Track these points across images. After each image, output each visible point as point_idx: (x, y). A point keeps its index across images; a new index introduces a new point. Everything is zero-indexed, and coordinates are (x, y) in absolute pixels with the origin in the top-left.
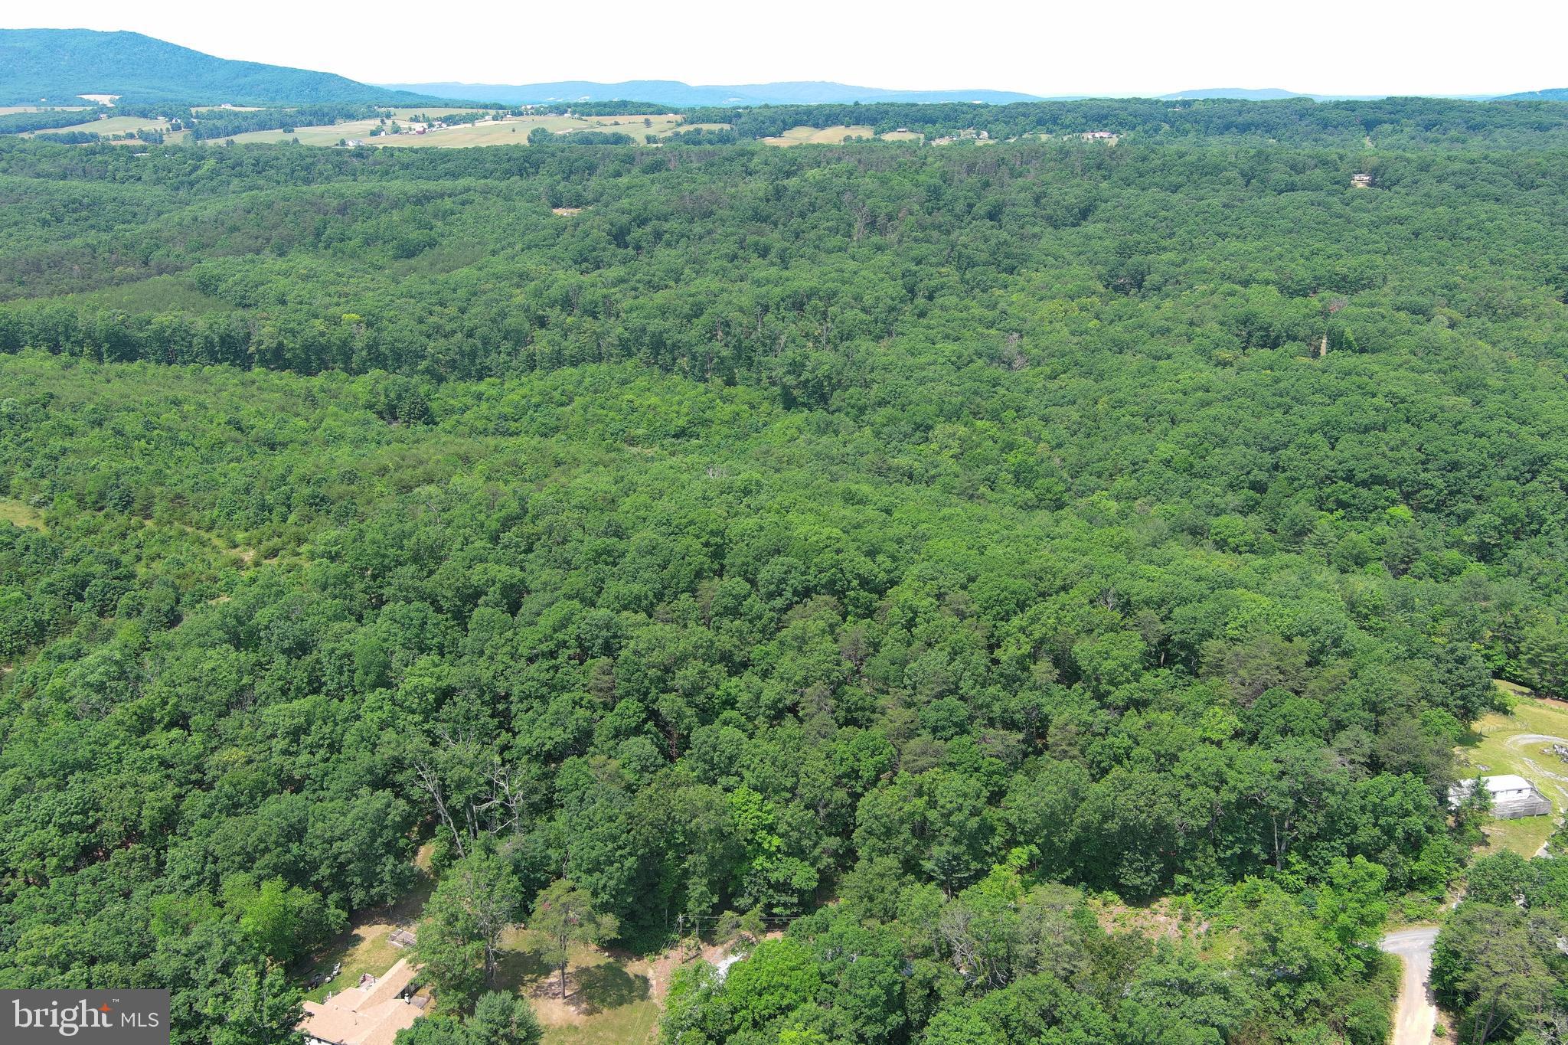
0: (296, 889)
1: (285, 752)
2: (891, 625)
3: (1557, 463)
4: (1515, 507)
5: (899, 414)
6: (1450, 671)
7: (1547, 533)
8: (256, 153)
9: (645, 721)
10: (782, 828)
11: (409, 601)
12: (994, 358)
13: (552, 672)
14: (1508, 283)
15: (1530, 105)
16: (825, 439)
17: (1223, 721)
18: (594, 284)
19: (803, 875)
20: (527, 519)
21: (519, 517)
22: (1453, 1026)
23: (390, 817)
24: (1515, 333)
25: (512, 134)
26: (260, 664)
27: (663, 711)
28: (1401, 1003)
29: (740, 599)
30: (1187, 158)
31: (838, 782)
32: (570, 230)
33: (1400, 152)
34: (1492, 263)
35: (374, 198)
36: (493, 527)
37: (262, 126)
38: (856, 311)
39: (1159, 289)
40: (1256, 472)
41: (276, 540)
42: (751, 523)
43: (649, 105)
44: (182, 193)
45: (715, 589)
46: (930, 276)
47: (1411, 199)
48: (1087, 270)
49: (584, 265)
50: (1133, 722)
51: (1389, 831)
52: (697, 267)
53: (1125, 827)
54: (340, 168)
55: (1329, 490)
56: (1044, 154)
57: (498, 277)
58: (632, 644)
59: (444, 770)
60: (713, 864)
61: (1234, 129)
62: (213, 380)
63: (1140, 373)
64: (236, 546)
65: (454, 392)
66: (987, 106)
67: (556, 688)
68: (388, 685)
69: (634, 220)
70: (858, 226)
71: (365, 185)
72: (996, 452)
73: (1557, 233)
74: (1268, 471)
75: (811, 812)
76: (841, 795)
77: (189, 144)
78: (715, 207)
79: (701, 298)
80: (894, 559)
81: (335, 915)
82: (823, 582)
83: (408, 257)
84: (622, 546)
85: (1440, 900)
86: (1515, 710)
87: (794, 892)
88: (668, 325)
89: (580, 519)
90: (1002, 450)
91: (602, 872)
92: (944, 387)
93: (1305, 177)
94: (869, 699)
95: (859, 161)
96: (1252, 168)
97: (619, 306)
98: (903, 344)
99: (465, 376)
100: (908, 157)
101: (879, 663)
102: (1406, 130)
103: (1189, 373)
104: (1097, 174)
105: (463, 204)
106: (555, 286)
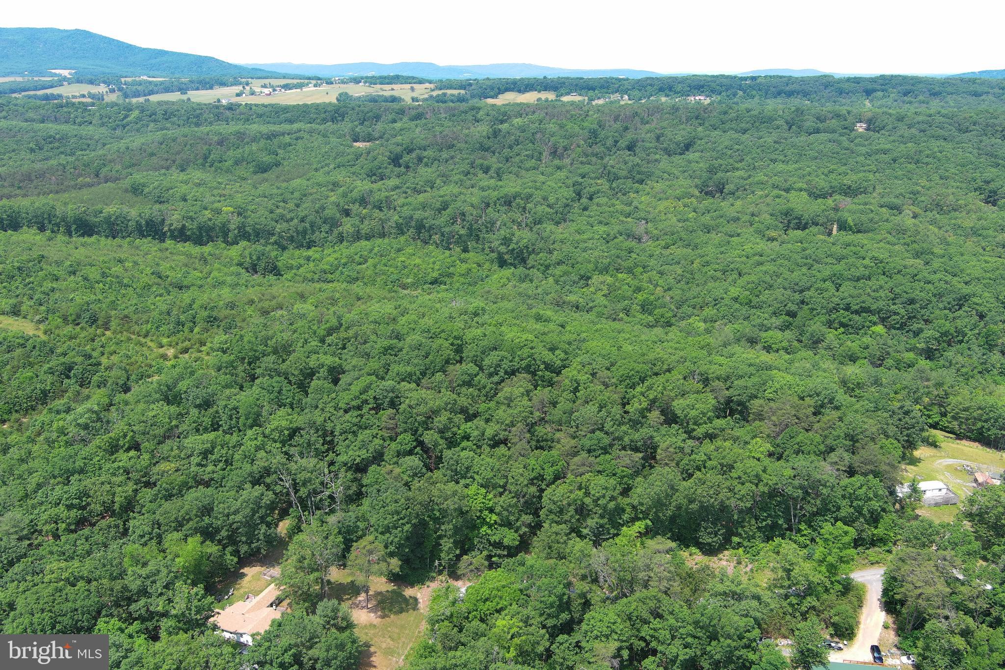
0: (208, 542)
1: (199, 465)
2: (564, 391)
3: (975, 300)
4: (948, 326)
5: (570, 269)
6: (900, 420)
7: (968, 342)
8: (164, 107)
9: (415, 447)
10: (498, 510)
11: (272, 377)
12: (630, 235)
13: (359, 418)
14: (950, 191)
15: (970, 80)
16: (524, 285)
17: (762, 446)
18: (380, 190)
19: (510, 538)
20: (342, 329)
21: (337, 328)
22: (894, 623)
23: (264, 501)
24: (953, 221)
25: (327, 96)
26: (180, 414)
27: (426, 441)
28: (865, 610)
29: (473, 376)
30: (753, 112)
31: (532, 482)
32: (364, 156)
33: (885, 109)
34: (941, 178)
35: (240, 136)
36: (322, 334)
37: (167, 90)
38: (544, 206)
39: (734, 194)
40: (789, 305)
41: (187, 343)
42: (479, 331)
43: (413, 78)
44: (118, 132)
45: (456, 370)
46: (590, 185)
47: (892, 138)
48: (689, 181)
49: (374, 178)
50: (708, 447)
51: (859, 510)
52: (444, 179)
53: (702, 507)
54: (218, 117)
55: (835, 316)
56: (663, 110)
57: (319, 185)
58: (407, 401)
59: (295, 474)
60: (457, 530)
61: (783, 95)
62: (141, 248)
63: (720, 245)
64: (162, 347)
65: (292, 256)
66: (627, 79)
67: (362, 427)
68: (260, 426)
69: (405, 150)
70: (545, 154)
71: (233, 127)
72: (630, 293)
73: (982, 160)
74: (797, 304)
75: (515, 500)
76: (533, 489)
77: (121, 101)
78: (455, 142)
79: (446, 198)
80: (566, 353)
81: (230, 559)
82: (523, 366)
83: (262, 172)
84: (400, 345)
85: (890, 552)
86: (942, 446)
87: (504, 548)
88: (426, 214)
89: (374, 329)
90: (634, 292)
91: (390, 533)
92: (599, 253)
93: (825, 125)
94: (550, 434)
95: (547, 114)
96: (793, 118)
97: (396, 203)
98: (573, 227)
99: (300, 246)
100: (577, 111)
101: (557, 413)
102: (892, 95)
103: (750, 245)
104: (696, 122)
105: (297, 139)
106: (356, 190)
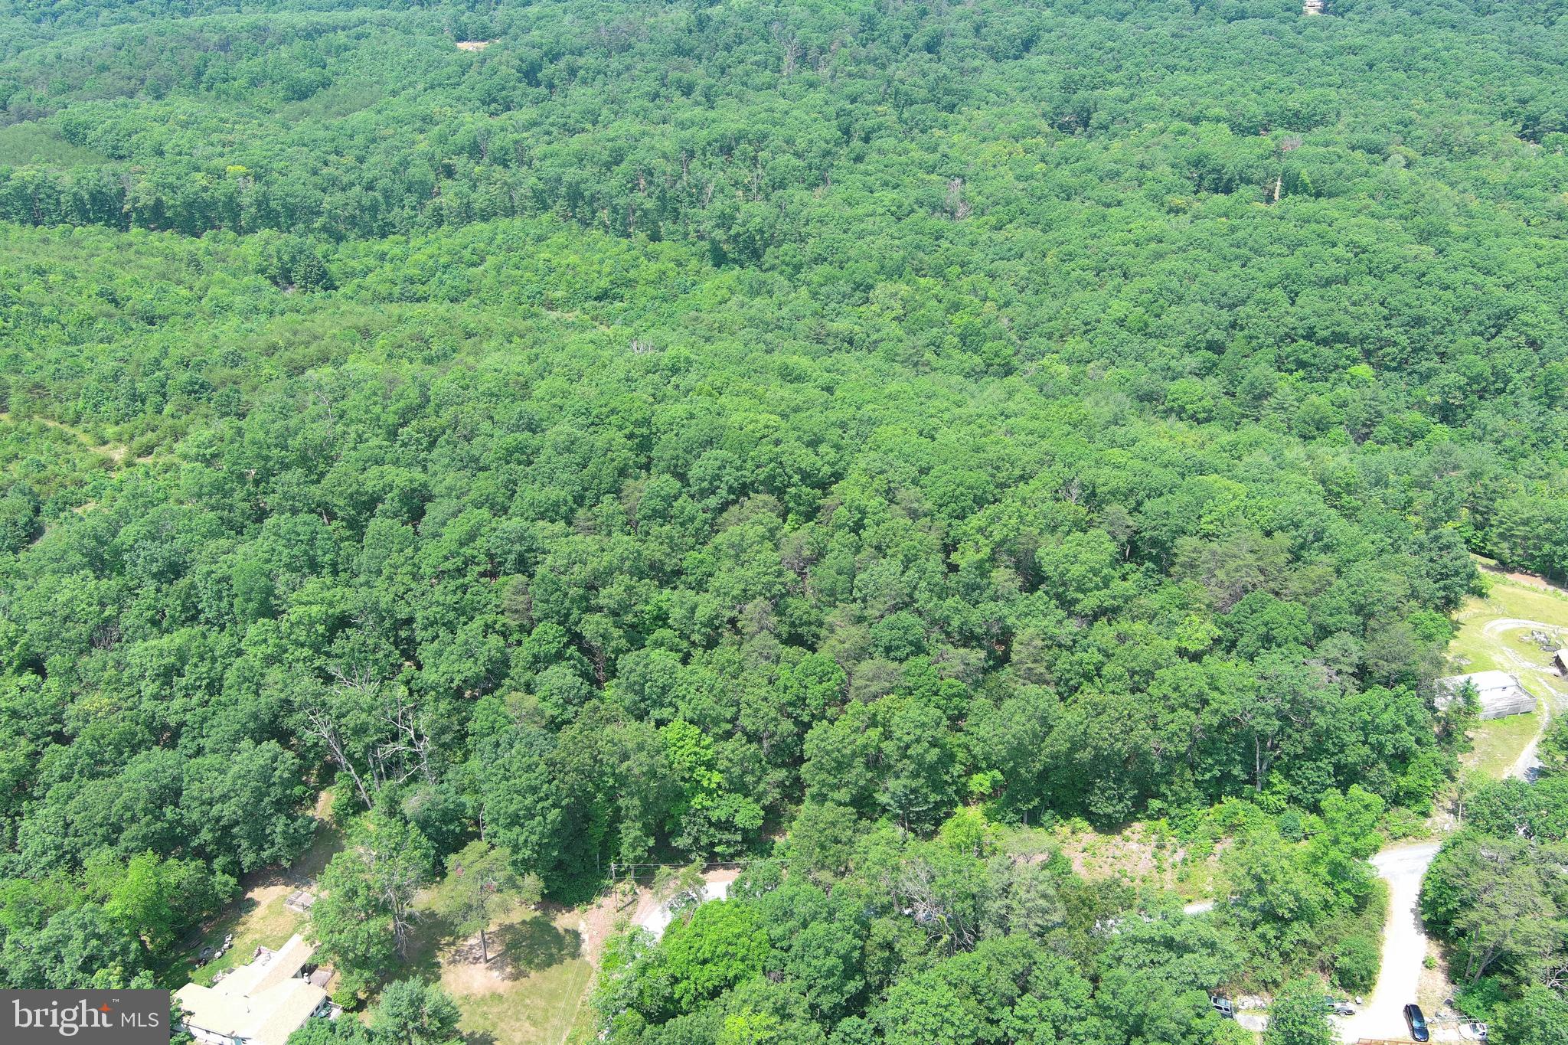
0: (171, 861)
1: (156, 697)
2: (837, 528)
3: (1523, 317)
4: (1482, 366)
5: (837, 272)
6: (1433, 561)
7: (1512, 393)
9: (567, 645)
10: (723, 764)
11: (295, 512)
12: (937, 207)
13: (459, 594)
14: (1465, 118)
16: (758, 302)
17: (1200, 629)
18: (504, 130)
19: (747, 813)
20: (429, 410)
21: (421, 406)
22: (1443, 956)
23: (277, 773)
24: (1474, 173)
26: (128, 589)
27: (587, 635)
28: (1389, 933)
29: (670, 499)
31: (783, 712)
32: (475, 67)
34: (1448, 96)
35: (259, 33)
36: (390, 421)
38: (788, 156)
39: (1107, 128)
40: (1213, 330)
41: (150, 434)
42: (678, 410)
44: (45, 26)
45: (642, 489)
46: (866, 116)
47: (1365, 26)
48: (1031, 107)
49: (494, 106)
50: (1104, 633)
51: (1378, 749)
52: (616, 107)
53: (1098, 756)
55: (1289, 349)
57: (399, 121)
58: (549, 561)
59: (339, 715)
60: (647, 806)
62: (84, 244)
63: (1089, 222)
64: (105, 443)
65: (354, 253)
67: (466, 613)
68: (273, 613)
69: (546, 55)
70: (788, 60)
71: (250, 17)
72: (940, 313)
73: (1514, 62)
74: (1225, 329)
75: (754, 746)
76: (786, 725)
78: (633, 40)
79: (620, 143)
80: (838, 448)
81: (222, 882)
82: (761, 477)
83: (299, 99)
84: (536, 441)
85: (1425, 814)
86: (1490, 592)
87: (737, 830)
88: (586, 173)
89: (488, 409)
90: (948, 311)
91: (522, 826)
92: (885, 241)
93: (1256, 3)
94: (814, 613)
97: (532, 153)
98: (839, 193)
99: (366, 234)
101: (825, 573)
103: (1141, 222)
105: (358, 38)
106: (462, 130)
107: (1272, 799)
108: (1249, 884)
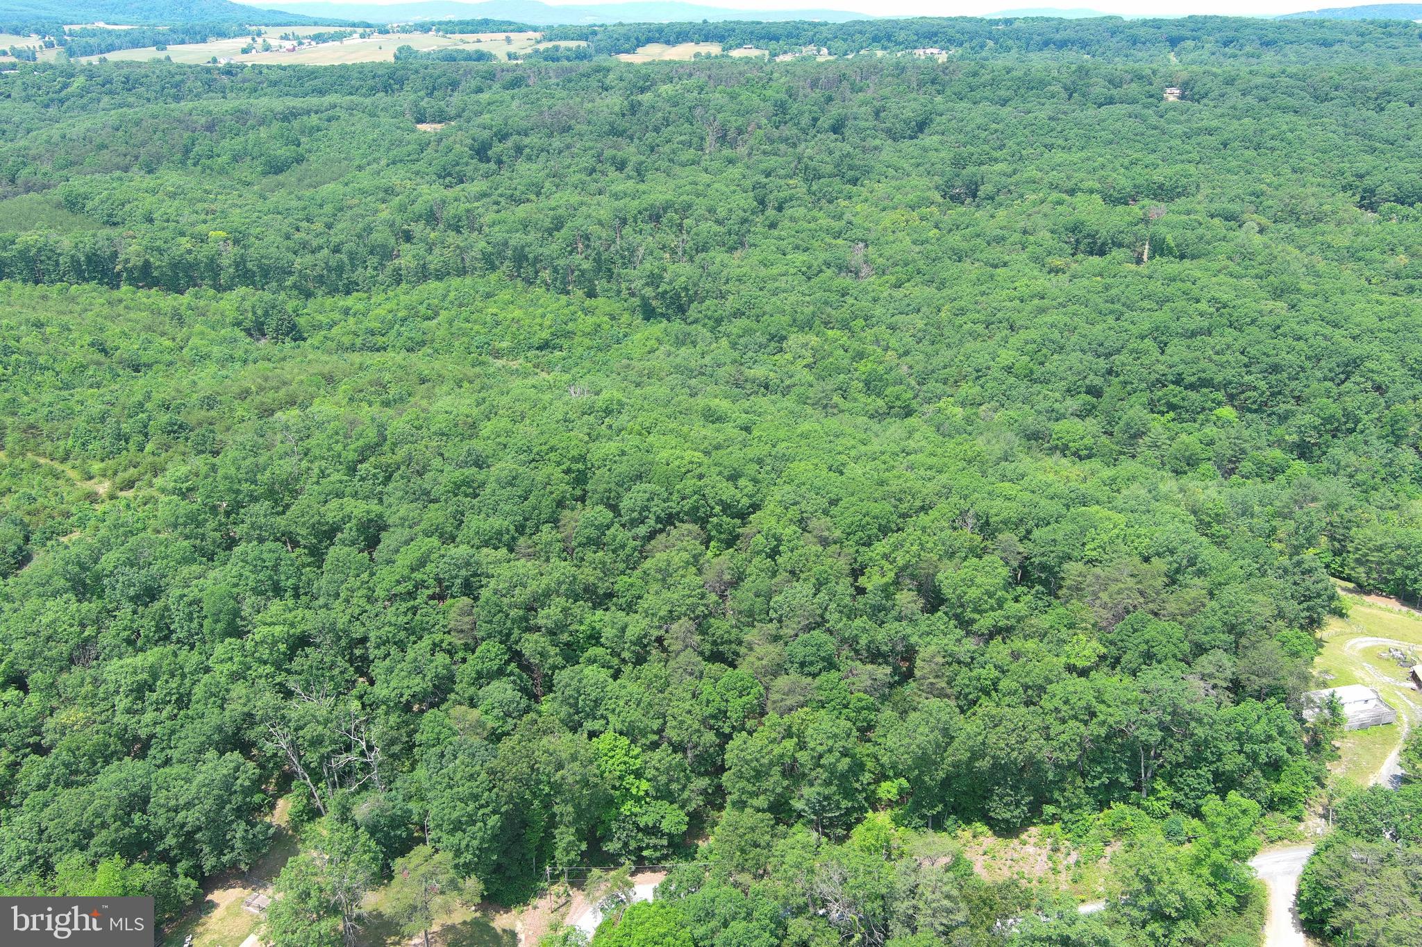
0: (137, 865)
1: (129, 711)
2: (755, 554)
3: (1369, 364)
4: (1334, 409)
5: (754, 325)
7: (1362, 432)
8: (125, 71)
9: (508, 662)
10: (650, 773)
11: (261, 540)
12: (843, 268)
13: (410, 615)
14: (1309, 190)
15: (1315, 23)
16: (683, 351)
17: (1086, 646)
18: (458, 200)
19: (672, 819)
20: (386, 448)
21: (378, 445)
23: (239, 782)
24: (1319, 238)
25: (379, 52)
26: (105, 612)
27: (527, 653)
28: (1269, 930)
29: (603, 528)
30: (1014, 73)
31: (706, 723)
32: (433, 145)
33: (1204, 67)
34: (1294, 171)
35: (241, 116)
36: (350, 458)
37: (135, 44)
38: (710, 223)
39: (992, 198)
40: (1091, 377)
41: (132, 470)
42: (612, 447)
43: (510, 23)
44: (52, 111)
45: (577, 519)
46: (779, 188)
47: (1219, 111)
48: (925, 181)
49: (448, 179)
50: (999, 651)
51: (1253, 757)
52: (557, 180)
53: (996, 766)
54: (209, 85)
55: (1160, 393)
56: (882, 70)
57: (363, 192)
58: (492, 584)
59: (297, 728)
60: (580, 813)
61: (1052, 46)
62: (79, 300)
63: (979, 281)
64: (91, 478)
65: (321, 308)
66: (826, 24)
67: (416, 632)
68: (239, 633)
69: (496, 135)
70: (709, 139)
71: (234, 102)
72: (846, 362)
73: (1351, 143)
74: (1103, 376)
75: (680, 756)
76: (709, 736)
77: (64, 61)
78: (573, 122)
79: (561, 211)
80: (755, 481)
81: (185, 884)
82: (686, 509)
83: (276, 173)
84: (481, 476)
85: (1299, 819)
86: (1349, 613)
87: (663, 835)
88: (530, 238)
89: (439, 446)
90: (853, 359)
91: (464, 831)
92: (796, 297)
93: (1122, 91)
94: (735, 632)
95: (709, 77)
96: (1073, 82)
97: (482, 220)
98: (755, 255)
99: (333, 291)
100: (755, 72)
101: (744, 596)
102: (1207, 46)
103: (1025, 281)
104: (932, 89)
105: (329, 120)
106: (420, 200)
107: (1157, 805)
108: (1138, 885)
